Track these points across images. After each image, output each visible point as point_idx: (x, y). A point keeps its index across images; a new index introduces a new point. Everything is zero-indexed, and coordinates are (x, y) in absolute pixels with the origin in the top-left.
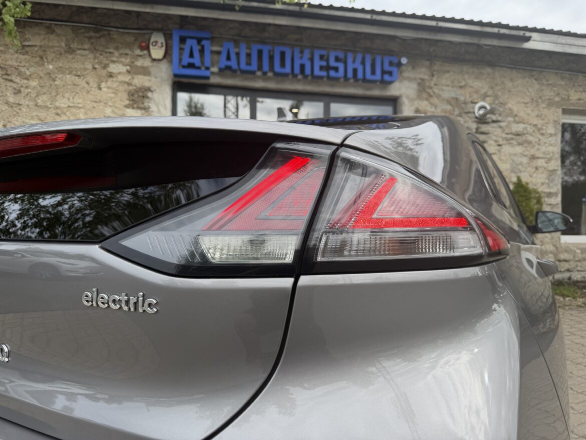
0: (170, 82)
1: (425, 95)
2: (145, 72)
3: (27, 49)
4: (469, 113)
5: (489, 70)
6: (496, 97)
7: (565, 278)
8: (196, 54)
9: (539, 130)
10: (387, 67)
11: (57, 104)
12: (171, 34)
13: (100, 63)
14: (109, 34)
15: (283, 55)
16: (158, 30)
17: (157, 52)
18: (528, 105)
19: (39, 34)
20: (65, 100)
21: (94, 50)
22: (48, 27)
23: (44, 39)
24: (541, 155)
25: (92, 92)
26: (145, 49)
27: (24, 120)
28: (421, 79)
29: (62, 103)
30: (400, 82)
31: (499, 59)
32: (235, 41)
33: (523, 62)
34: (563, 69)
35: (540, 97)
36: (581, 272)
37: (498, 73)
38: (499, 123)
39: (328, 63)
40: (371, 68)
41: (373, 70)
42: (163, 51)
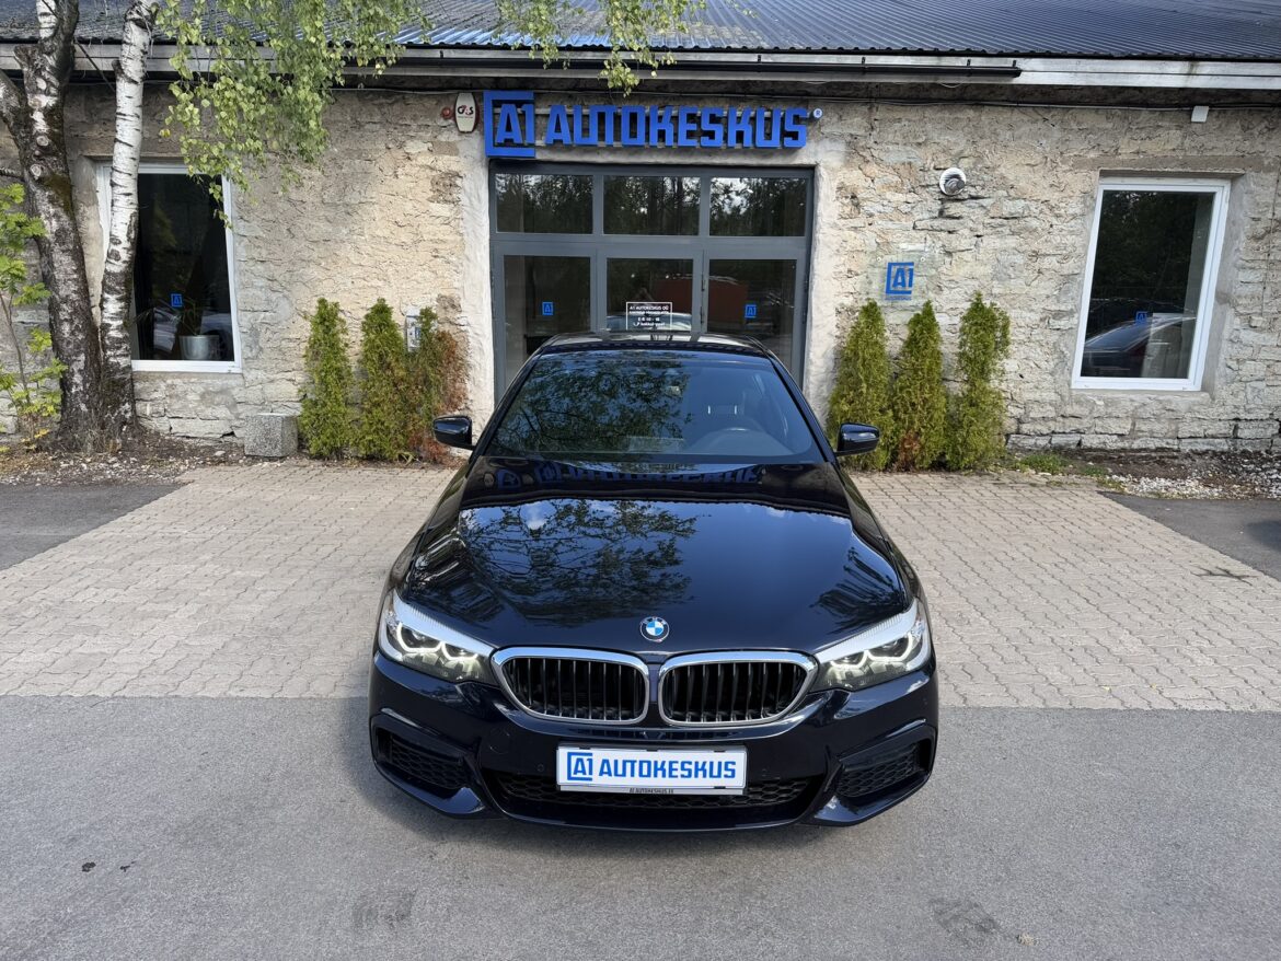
0: (484, 161)
1: (857, 160)
2: (452, 149)
4: (928, 186)
5: (971, 113)
6: (980, 158)
7: (1072, 442)
8: (515, 124)
9: (1051, 209)
10: (789, 127)
11: (347, 200)
12: (482, 94)
13: (395, 140)
14: (404, 98)
15: (633, 117)
16: (464, 89)
17: (466, 122)
18: (1036, 168)
20: (356, 195)
21: (385, 123)
24: (1053, 251)
25: (387, 182)
26: (450, 118)
27: (310, 221)
28: (852, 135)
29: (352, 198)
30: (817, 142)
31: (992, 92)
32: (570, 96)
33: (1036, 94)
34: (1112, 101)
35: (1062, 153)
36: (1101, 436)
37: (986, 117)
38: (980, 201)
39: (699, 125)
40: (765, 129)
41: (768, 131)
42: (473, 120)
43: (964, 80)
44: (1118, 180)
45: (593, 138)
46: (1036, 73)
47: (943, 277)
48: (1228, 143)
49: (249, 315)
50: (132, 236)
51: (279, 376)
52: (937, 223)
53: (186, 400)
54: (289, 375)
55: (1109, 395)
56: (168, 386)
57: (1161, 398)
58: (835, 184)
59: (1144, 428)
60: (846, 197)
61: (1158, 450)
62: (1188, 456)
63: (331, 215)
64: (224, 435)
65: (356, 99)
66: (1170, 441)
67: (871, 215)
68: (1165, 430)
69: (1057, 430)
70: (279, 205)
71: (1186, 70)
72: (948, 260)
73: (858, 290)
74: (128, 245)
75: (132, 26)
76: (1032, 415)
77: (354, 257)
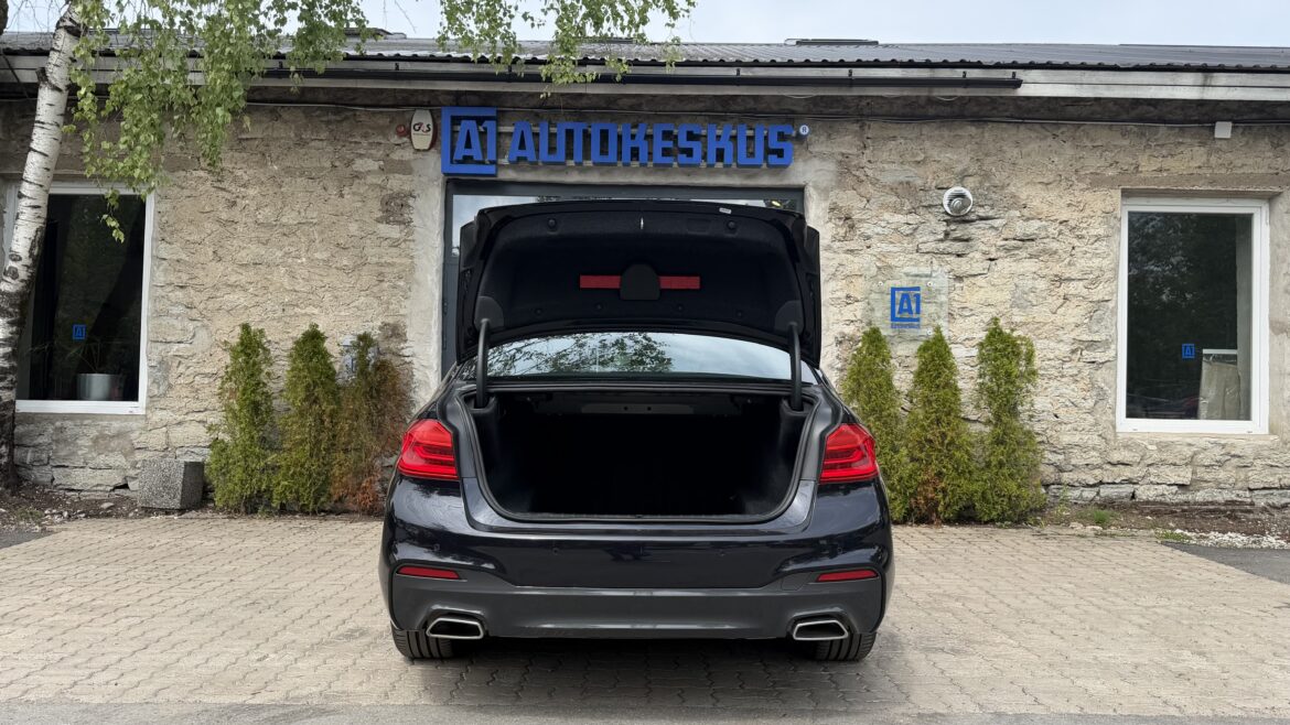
0: (441, 181)
1: (850, 180)
2: (405, 168)
3: (244, 144)
4: (930, 206)
5: (972, 130)
6: (987, 176)
7: (1124, 495)
8: (475, 141)
9: (1072, 230)
10: (774, 144)
11: (284, 220)
12: (440, 111)
13: (341, 158)
14: (354, 116)
15: (604, 135)
16: (420, 105)
17: (422, 140)
18: (1050, 186)
19: (261, 122)
20: (294, 214)
21: (334, 139)
22: (273, 111)
23: (267, 128)
24: (1079, 276)
25: (331, 202)
26: (405, 136)
27: (241, 244)
28: (843, 154)
29: (289, 218)
30: (805, 161)
31: (994, 108)
32: (537, 115)
33: (1042, 111)
34: (1125, 117)
35: (1076, 171)
36: (1156, 487)
37: (989, 134)
38: (989, 222)
39: (676, 143)
40: (747, 148)
41: (751, 150)
42: (430, 137)
43: (960, 92)
44: (1143, 201)
45: (560, 155)
46: (1037, 86)
47: (955, 304)
48: (1259, 160)
49: (161, 347)
50: (36, 252)
51: (189, 417)
52: (942, 246)
53: (76, 445)
54: (201, 416)
55: (1163, 439)
56: (56, 429)
57: (1223, 442)
58: (825, 205)
59: (1207, 477)
60: (840, 219)
61: (1228, 503)
62: (1264, 510)
63: (264, 235)
64: (116, 487)
65: (301, 115)
66: (1241, 492)
67: (869, 238)
68: (1231, 481)
69: (1106, 480)
70: (206, 224)
71: (1200, 82)
72: (958, 285)
73: (859, 317)
74: (28, 262)
75: (62, 33)
76: (1073, 462)
77: (286, 281)
